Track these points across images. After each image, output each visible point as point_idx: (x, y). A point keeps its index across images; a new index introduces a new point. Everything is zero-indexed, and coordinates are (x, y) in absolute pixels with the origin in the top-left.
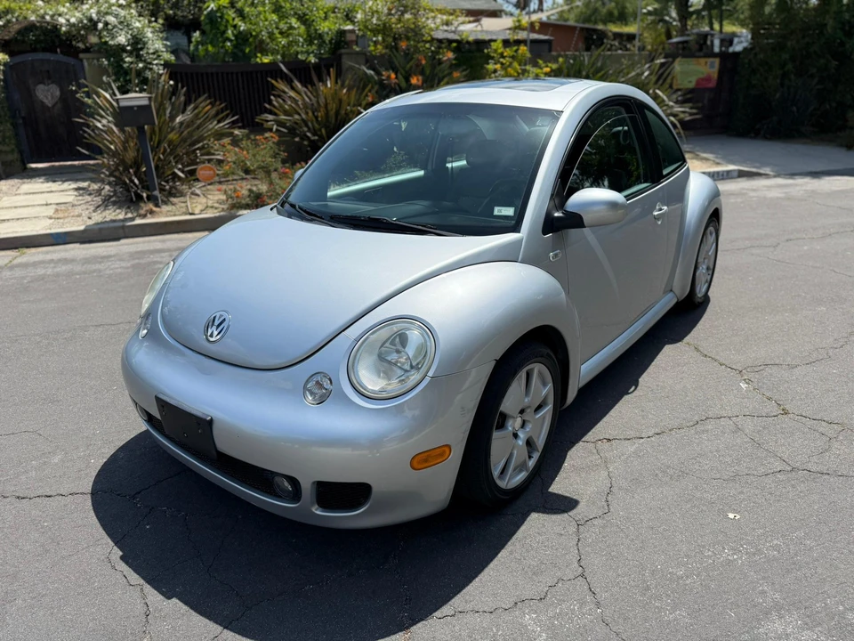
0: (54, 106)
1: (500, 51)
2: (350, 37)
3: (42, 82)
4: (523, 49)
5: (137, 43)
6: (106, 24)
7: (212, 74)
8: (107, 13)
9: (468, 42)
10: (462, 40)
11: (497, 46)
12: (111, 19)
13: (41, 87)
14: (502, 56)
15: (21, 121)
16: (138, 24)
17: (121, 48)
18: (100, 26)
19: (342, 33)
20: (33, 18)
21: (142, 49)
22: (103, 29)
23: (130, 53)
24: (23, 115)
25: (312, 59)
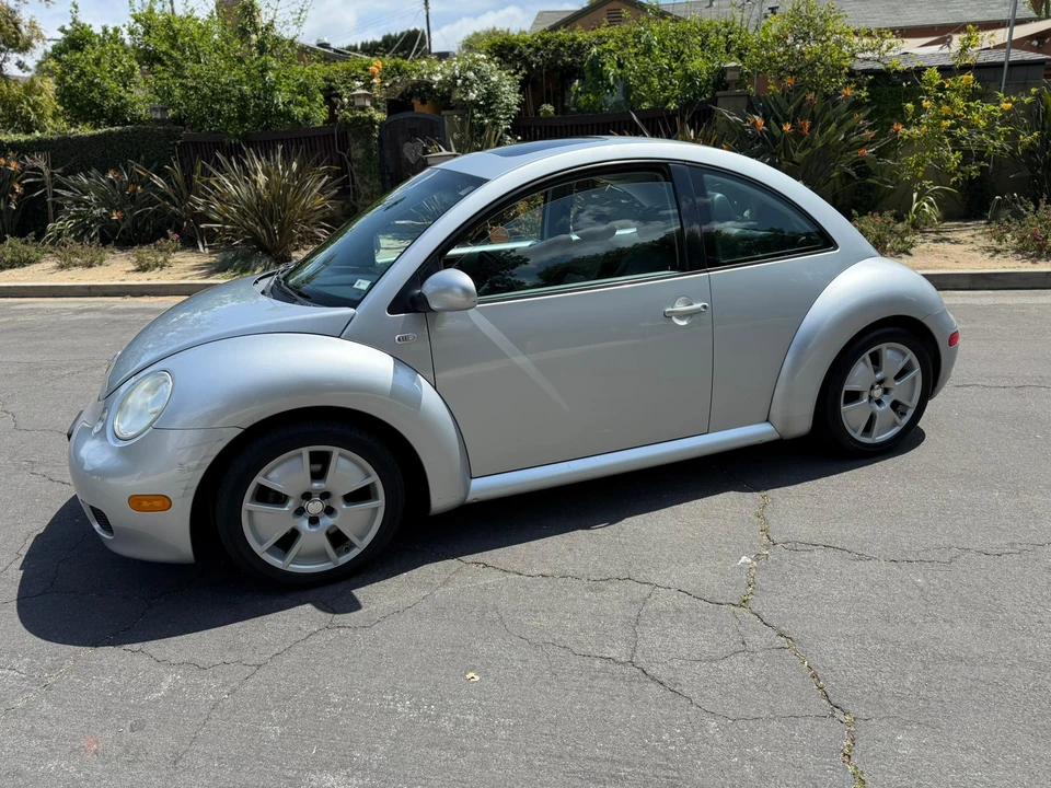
0: (416, 163)
1: (937, 82)
2: (729, 76)
3: (410, 141)
4: (968, 78)
5: (491, 96)
6: (466, 79)
7: (566, 127)
8: (470, 69)
9: (896, 72)
10: (888, 69)
11: (933, 76)
12: (471, 74)
13: (408, 145)
14: (941, 88)
15: (388, 177)
16: (495, 79)
17: (474, 104)
18: (459, 81)
19: (723, 71)
20: (414, 78)
21: (493, 103)
22: (463, 84)
23: (480, 108)
24: (391, 170)
25: (672, 105)
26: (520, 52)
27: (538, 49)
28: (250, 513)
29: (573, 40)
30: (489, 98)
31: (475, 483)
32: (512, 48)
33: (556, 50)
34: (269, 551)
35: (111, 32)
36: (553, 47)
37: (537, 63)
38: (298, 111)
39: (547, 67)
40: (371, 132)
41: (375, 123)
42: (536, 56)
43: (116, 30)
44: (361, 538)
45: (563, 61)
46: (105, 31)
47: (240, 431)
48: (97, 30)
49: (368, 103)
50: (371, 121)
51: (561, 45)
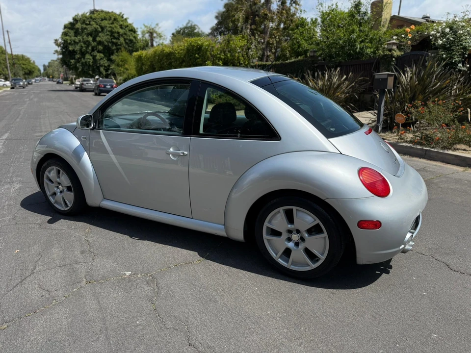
12: (447, 30)
20: (426, 33)
28: (46, 183)
30: (452, 43)
34: (50, 195)
35: (314, 20)
40: (391, 62)
41: (394, 57)
43: (316, 19)
44: (69, 204)
46: (312, 19)
47: (43, 156)
49: (395, 47)
50: (392, 56)
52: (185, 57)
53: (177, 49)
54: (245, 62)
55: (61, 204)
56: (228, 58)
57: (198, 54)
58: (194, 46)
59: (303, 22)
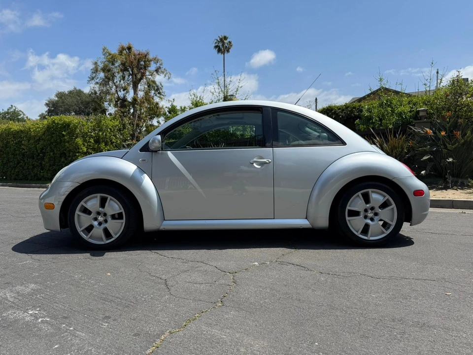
2: (420, 114)
19: (418, 112)
25: (391, 127)
26: (335, 112)
27: (344, 110)
28: (79, 215)
29: (360, 106)
31: (165, 222)
32: (332, 110)
33: (352, 110)
34: (83, 231)
35: (183, 108)
36: (350, 109)
37: (342, 116)
38: (238, 133)
39: (347, 117)
42: (342, 113)
44: (116, 234)
45: (354, 115)
46: (181, 107)
47: (79, 184)
48: (178, 108)
51: (354, 108)
52: (44, 134)
53: (31, 127)
54: (117, 141)
55: (102, 238)
56: (99, 137)
57: (65, 132)
58: (58, 123)
59: (175, 109)
